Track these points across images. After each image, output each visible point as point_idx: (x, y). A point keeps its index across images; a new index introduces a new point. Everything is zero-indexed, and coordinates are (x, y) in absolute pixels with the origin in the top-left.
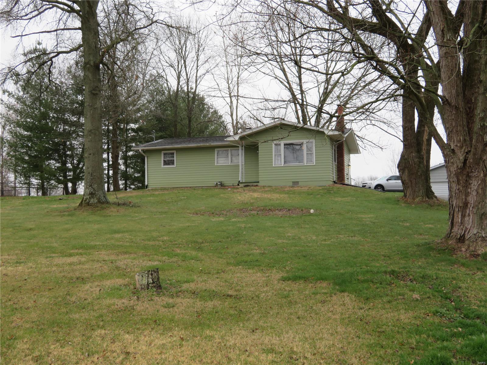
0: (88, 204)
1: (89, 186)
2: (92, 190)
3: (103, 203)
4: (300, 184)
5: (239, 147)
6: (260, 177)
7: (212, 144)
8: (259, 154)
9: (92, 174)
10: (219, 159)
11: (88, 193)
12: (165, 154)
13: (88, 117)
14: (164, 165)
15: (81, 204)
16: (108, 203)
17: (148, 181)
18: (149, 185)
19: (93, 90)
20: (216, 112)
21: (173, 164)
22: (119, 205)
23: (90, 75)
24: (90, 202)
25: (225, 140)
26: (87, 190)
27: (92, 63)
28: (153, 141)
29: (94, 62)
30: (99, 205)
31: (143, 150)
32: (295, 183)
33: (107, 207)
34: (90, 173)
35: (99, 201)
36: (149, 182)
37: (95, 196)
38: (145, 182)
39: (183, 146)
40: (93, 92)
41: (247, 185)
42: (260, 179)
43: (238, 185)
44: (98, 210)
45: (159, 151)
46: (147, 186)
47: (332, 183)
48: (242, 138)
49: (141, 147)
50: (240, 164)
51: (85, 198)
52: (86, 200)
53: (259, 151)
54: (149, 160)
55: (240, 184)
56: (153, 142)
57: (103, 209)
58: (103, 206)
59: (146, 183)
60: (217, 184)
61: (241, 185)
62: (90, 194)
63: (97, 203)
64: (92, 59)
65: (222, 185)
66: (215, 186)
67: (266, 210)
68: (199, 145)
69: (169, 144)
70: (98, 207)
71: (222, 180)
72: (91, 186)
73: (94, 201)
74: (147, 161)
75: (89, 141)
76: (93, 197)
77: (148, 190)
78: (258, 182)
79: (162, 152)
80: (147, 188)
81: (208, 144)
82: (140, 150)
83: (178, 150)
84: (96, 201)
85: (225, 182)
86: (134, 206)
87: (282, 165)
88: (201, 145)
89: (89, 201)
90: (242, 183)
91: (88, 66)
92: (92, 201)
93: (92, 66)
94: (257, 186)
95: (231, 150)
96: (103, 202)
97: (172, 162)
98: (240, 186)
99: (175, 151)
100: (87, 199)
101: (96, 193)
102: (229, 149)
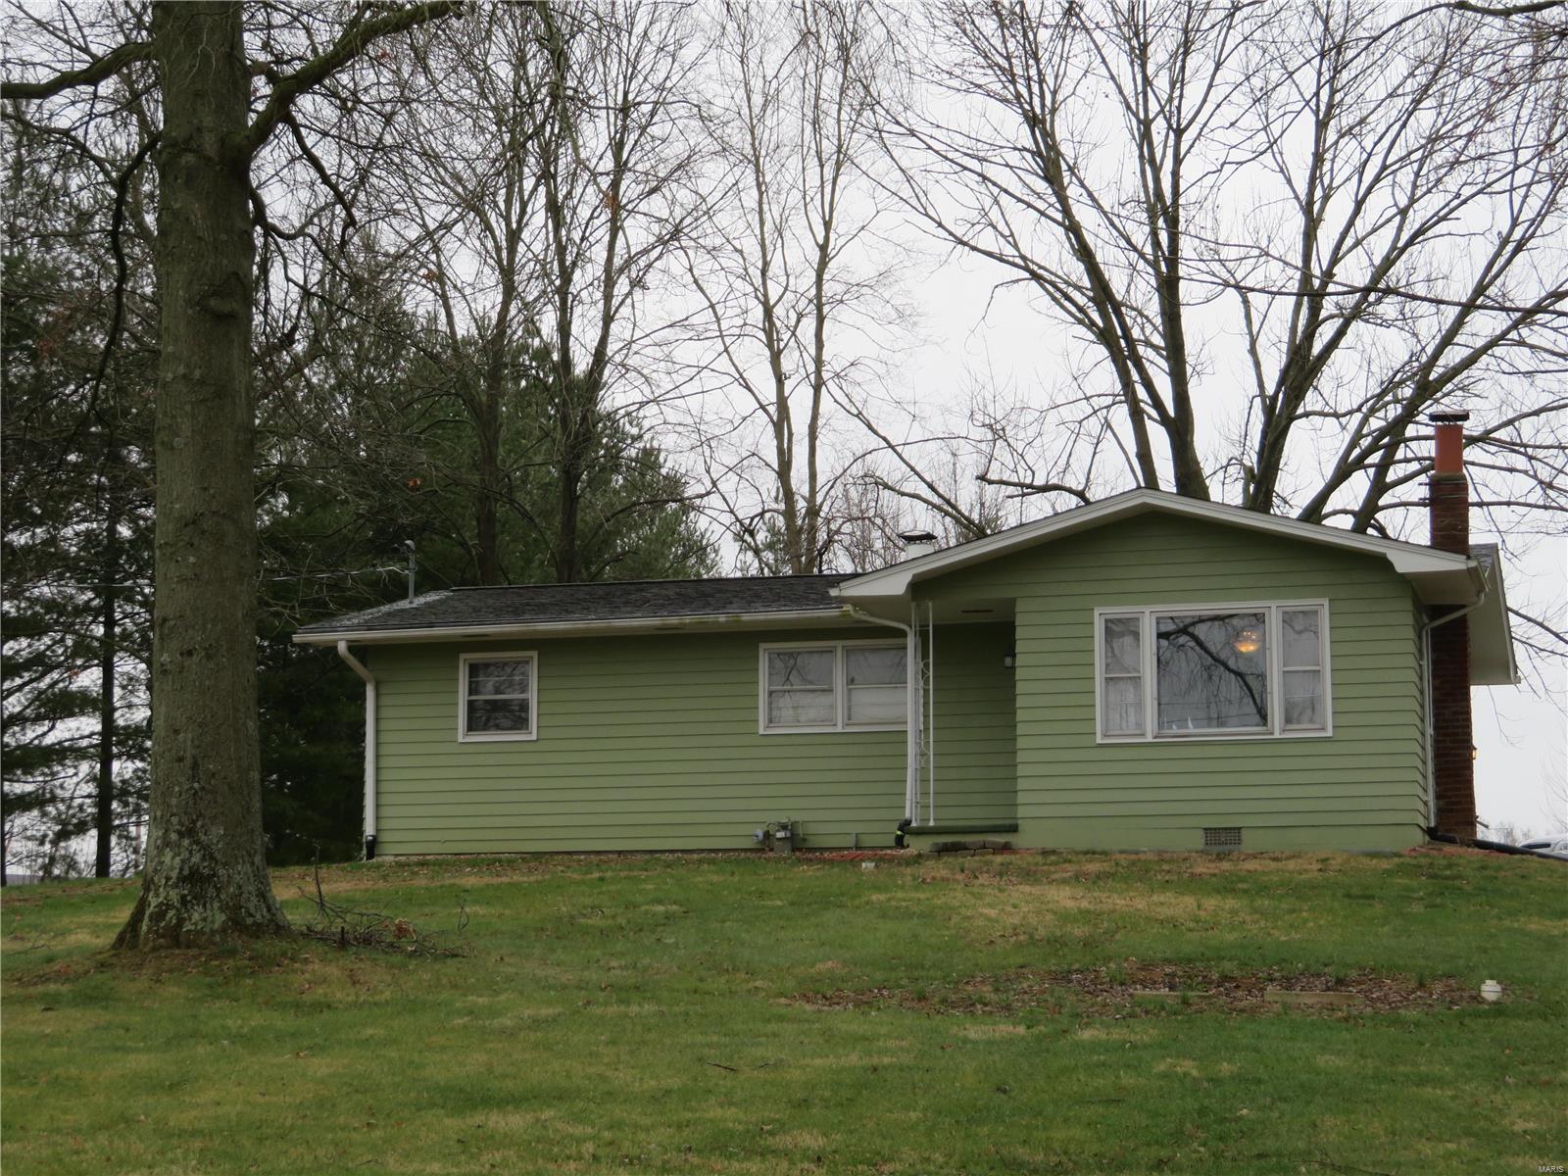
0: (175, 937)
1: (181, 835)
2: (196, 859)
3: (256, 931)
4: (1250, 841)
5: (903, 634)
6: (1021, 798)
7: (746, 617)
8: (1019, 674)
9: (195, 766)
10: (786, 702)
11: (174, 874)
12: (474, 670)
13: (178, 442)
14: (471, 727)
15: (128, 936)
16: (280, 930)
17: (378, 818)
18: (384, 837)
19: (215, 294)
20: (649, 459)
21: (520, 721)
22: (343, 942)
23: (197, 210)
24: (188, 927)
25: (834, 592)
26: (168, 855)
27: (209, 144)
28: (404, 596)
29: (222, 142)
30: (235, 941)
31: (355, 648)
32: (1222, 839)
33: (284, 954)
34: (188, 762)
35: (237, 923)
36: (385, 824)
37: (211, 892)
38: (361, 820)
39: (581, 625)
40: (213, 302)
41: (952, 844)
42: (1021, 812)
43: (900, 842)
44: (239, 972)
45: (443, 652)
46: (373, 847)
47: (1419, 838)
48: (922, 586)
49: (349, 629)
50: (910, 728)
51: (153, 901)
52: (159, 916)
53: (1020, 660)
54: (384, 701)
55: (907, 839)
56: (403, 604)
57: (261, 964)
58: (263, 946)
59: (369, 829)
60: (767, 835)
61: (916, 845)
62: (182, 879)
63: (223, 930)
64: (208, 121)
65: (797, 844)
66: (762, 850)
67: (1207, 982)
68: (674, 621)
69: (498, 615)
70: (232, 953)
71: (795, 817)
72: (189, 832)
73: (204, 918)
74: (378, 708)
75: (182, 580)
76: (200, 898)
77: (379, 866)
78: (1013, 829)
79: (462, 657)
80: (371, 855)
81: (722, 618)
82: (342, 647)
83: (551, 648)
84: (220, 918)
85: (812, 829)
86: (424, 951)
87: (1149, 739)
88: (687, 620)
89: (181, 921)
90: (922, 832)
91: (188, 159)
92: (196, 916)
93: (209, 159)
94: (1006, 848)
95: (848, 652)
96: (258, 925)
97: (516, 716)
98: (912, 851)
99: (535, 654)
100: (169, 906)
101: (221, 872)
102: (839, 644)
